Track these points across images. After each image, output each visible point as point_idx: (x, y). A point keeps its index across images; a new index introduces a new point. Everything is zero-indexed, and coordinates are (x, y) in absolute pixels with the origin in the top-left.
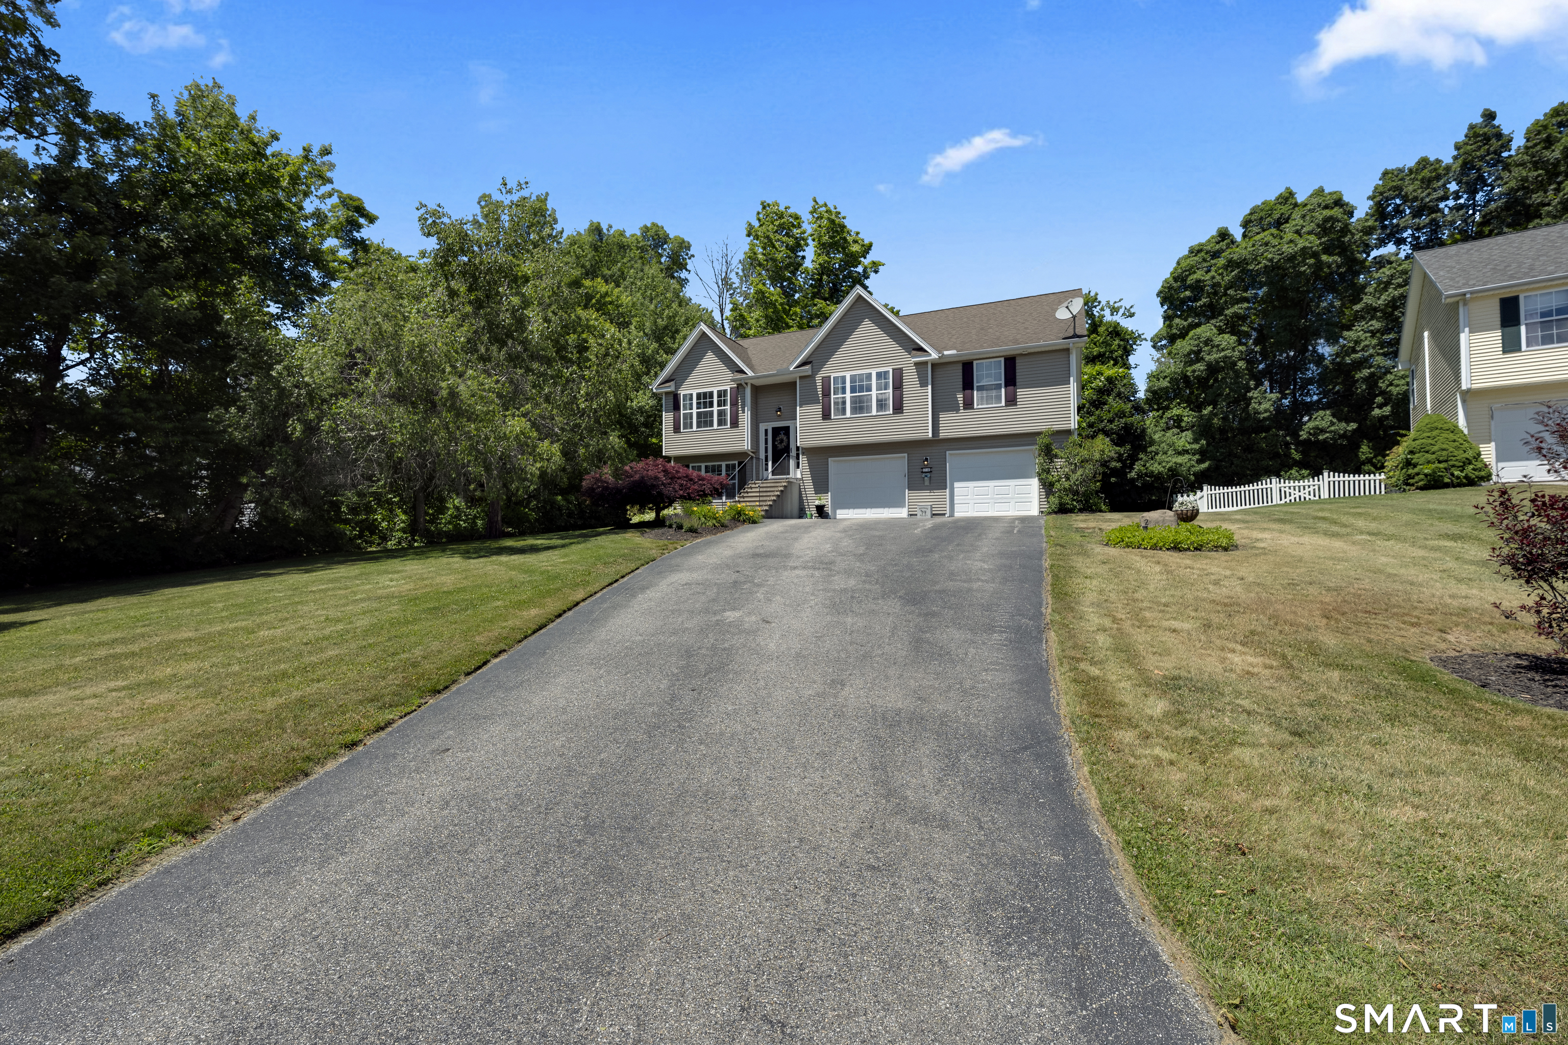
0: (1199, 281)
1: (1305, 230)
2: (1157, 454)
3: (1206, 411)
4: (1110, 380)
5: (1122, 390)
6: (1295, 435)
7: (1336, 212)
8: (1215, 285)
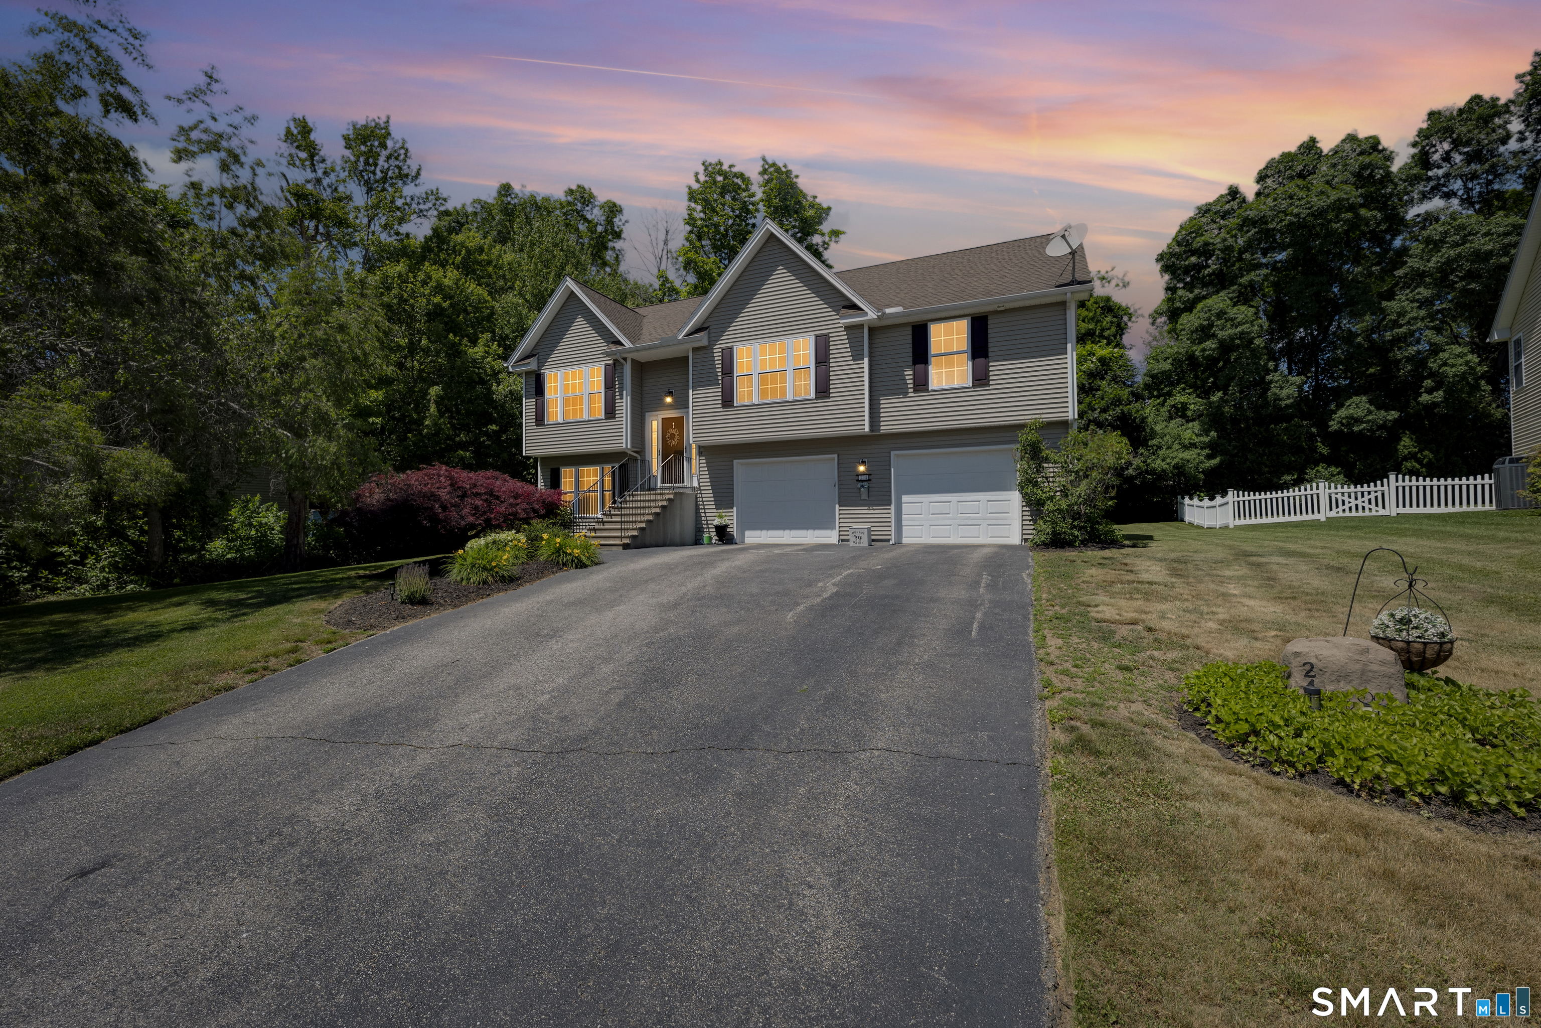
0: (1206, 244)
1: (1336, 180)
2: (1160, 448)
3: (1216, 397)
4: (1102, 360)
5: (1118, 373)
6: (1323, 425)
7: (1375, 157)
8: (1228, 249)
